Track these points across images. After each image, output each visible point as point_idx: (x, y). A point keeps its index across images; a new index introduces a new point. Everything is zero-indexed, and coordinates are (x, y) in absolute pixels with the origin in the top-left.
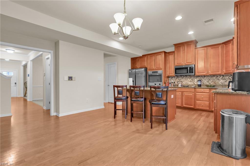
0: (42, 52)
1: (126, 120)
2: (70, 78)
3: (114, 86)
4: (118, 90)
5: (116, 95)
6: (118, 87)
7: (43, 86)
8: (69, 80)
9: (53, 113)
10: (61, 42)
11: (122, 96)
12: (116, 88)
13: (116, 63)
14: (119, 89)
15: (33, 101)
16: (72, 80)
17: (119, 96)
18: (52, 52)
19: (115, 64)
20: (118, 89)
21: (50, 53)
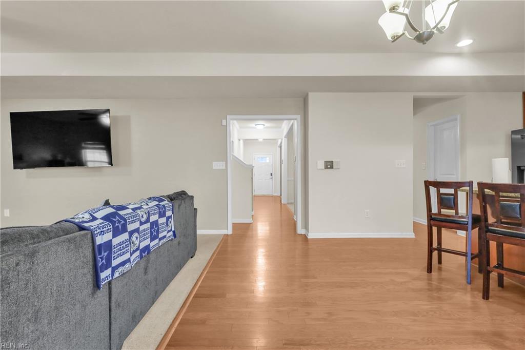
0: (292, 119)
1: (469, 286)
2: (329, 165)
3: (428, 184)
4: (439, 195)
5: (435, 210)
6: (438, 185)
7: (293, 179)
8: (326, 167)
9: (300, 230)
10: (311, 96)
11: (454, 211)
12: (433, 190)
13: (459, 117)
14: (443, 191)
15: (288, 203)
16: (333, 168)
17: (444, 211)
18: (298, 117)
19: (456, 120)
20: (438, 191)
21: (296, 119)
